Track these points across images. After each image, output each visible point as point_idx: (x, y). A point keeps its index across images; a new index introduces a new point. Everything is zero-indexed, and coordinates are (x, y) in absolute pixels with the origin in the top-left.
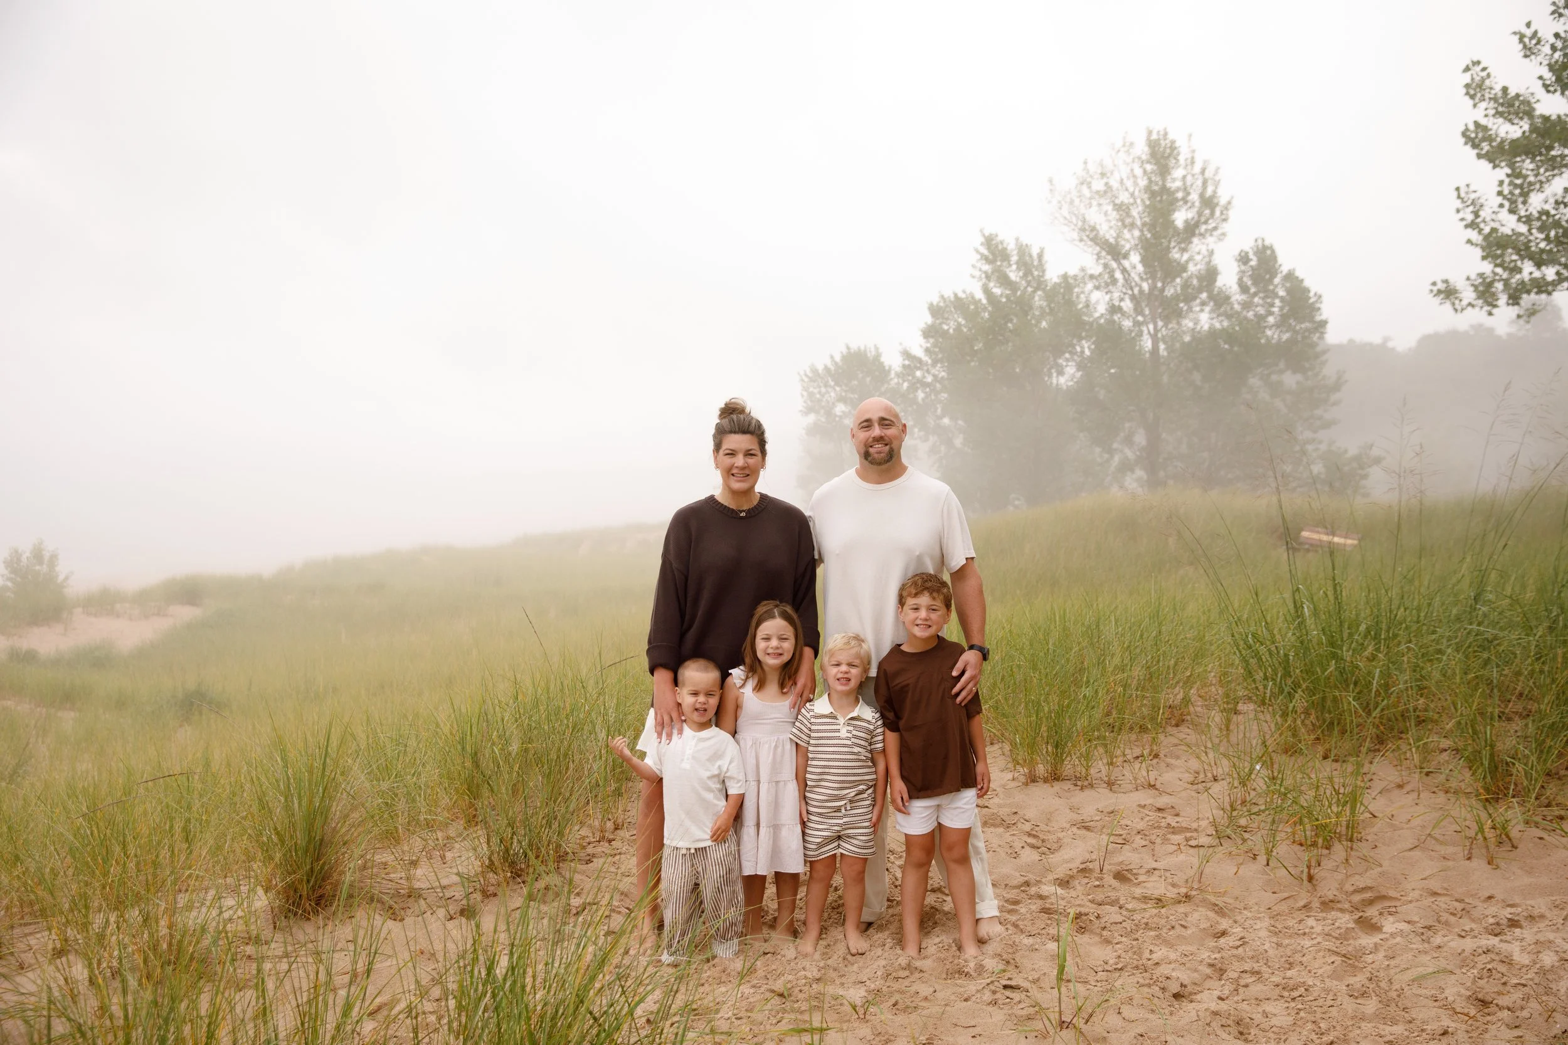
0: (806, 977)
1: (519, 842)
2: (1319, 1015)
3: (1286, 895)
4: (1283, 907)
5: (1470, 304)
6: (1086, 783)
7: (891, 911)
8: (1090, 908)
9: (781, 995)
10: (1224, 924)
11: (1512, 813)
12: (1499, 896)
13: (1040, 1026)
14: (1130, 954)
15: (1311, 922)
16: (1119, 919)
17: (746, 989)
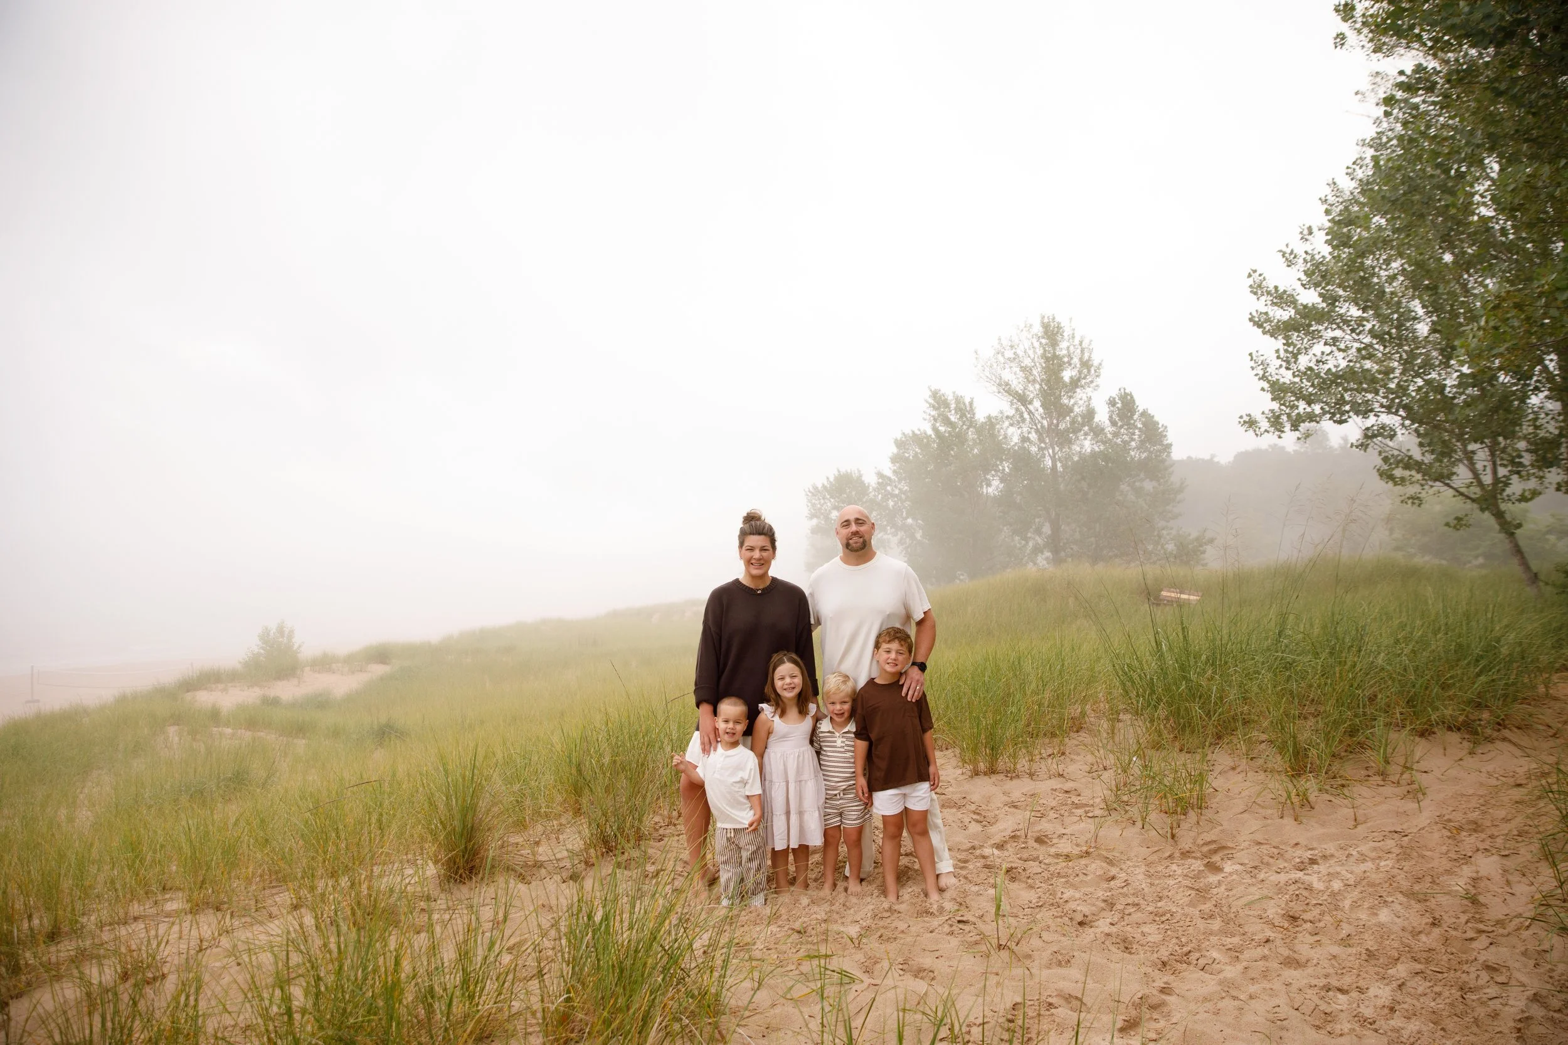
0: (817, 919)
1: (611, 827)
2: (1180, 933)
3: (1156, 849)
4: (1155, 857)
5: (1266, 431)
6: (1014, 775)
7: (876, 870)
8: (1018, 864)
9: (799, 932)
10: (1114, 871)
11: (1310, 784)
12: (1303, 842)
13: (984, 948)
14: (1047, 895)
15: (1174, 867)
16: (1040, 870)
17: (773, 928)
